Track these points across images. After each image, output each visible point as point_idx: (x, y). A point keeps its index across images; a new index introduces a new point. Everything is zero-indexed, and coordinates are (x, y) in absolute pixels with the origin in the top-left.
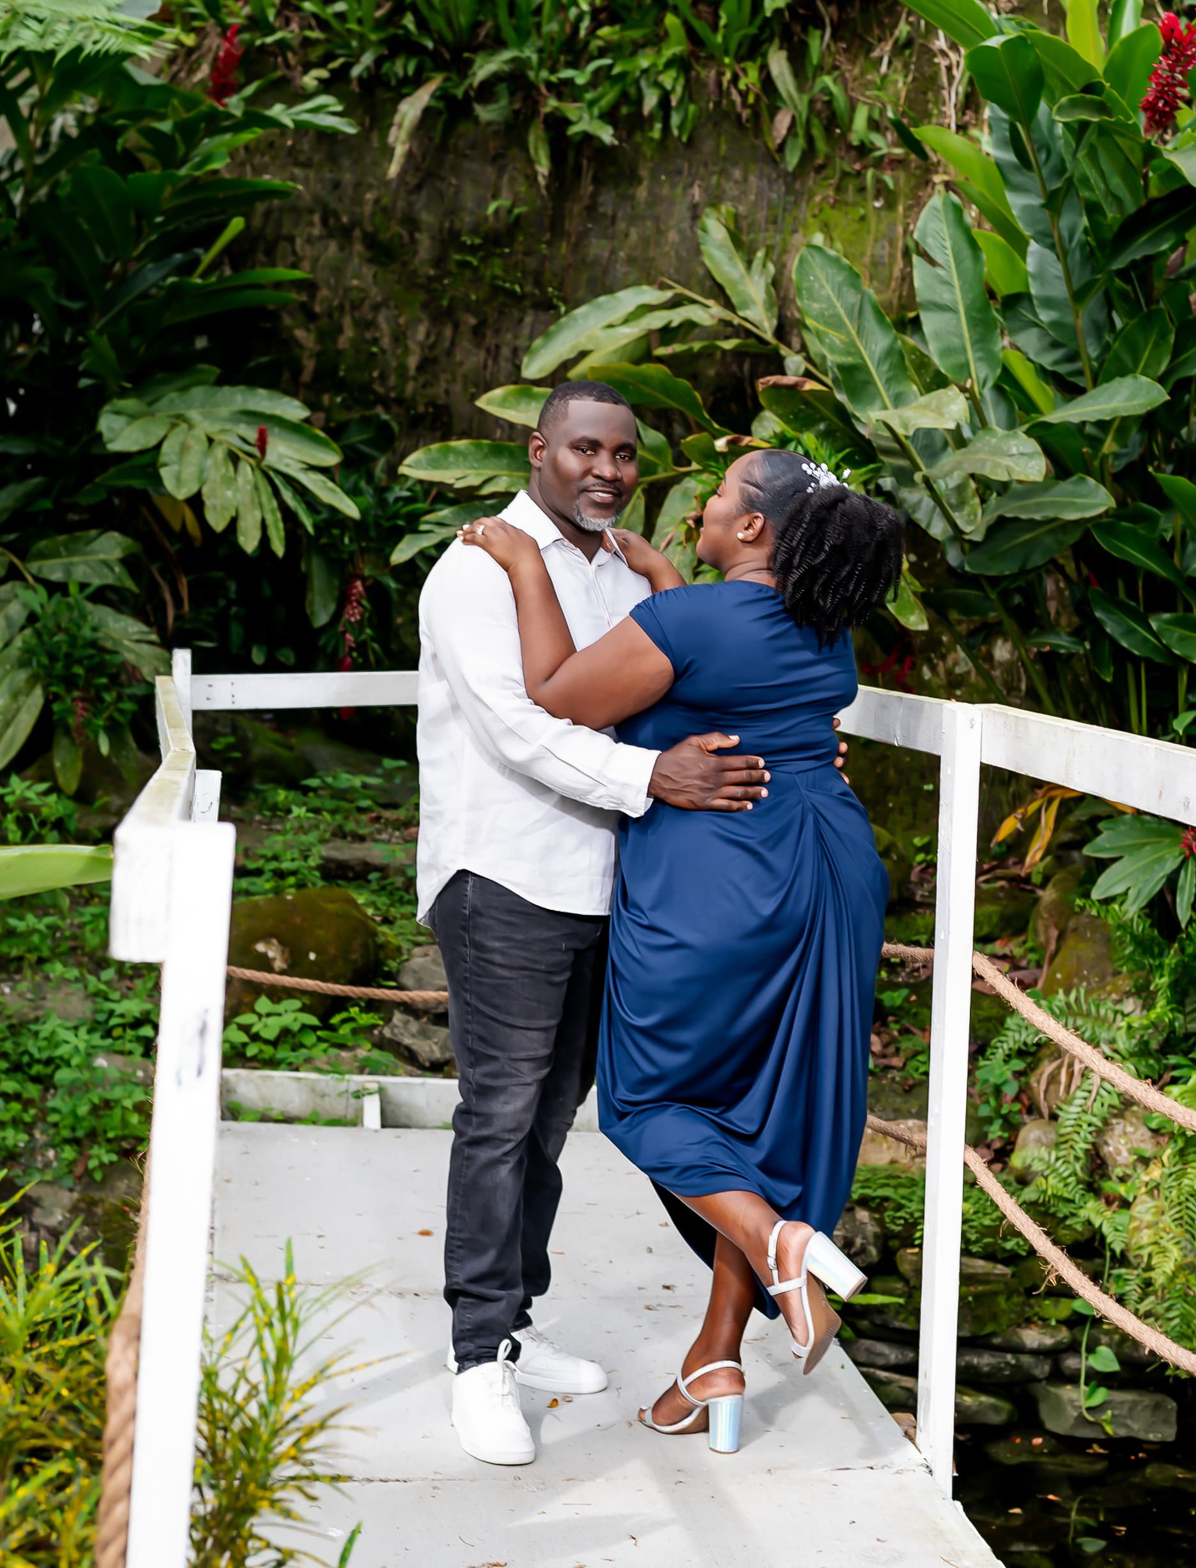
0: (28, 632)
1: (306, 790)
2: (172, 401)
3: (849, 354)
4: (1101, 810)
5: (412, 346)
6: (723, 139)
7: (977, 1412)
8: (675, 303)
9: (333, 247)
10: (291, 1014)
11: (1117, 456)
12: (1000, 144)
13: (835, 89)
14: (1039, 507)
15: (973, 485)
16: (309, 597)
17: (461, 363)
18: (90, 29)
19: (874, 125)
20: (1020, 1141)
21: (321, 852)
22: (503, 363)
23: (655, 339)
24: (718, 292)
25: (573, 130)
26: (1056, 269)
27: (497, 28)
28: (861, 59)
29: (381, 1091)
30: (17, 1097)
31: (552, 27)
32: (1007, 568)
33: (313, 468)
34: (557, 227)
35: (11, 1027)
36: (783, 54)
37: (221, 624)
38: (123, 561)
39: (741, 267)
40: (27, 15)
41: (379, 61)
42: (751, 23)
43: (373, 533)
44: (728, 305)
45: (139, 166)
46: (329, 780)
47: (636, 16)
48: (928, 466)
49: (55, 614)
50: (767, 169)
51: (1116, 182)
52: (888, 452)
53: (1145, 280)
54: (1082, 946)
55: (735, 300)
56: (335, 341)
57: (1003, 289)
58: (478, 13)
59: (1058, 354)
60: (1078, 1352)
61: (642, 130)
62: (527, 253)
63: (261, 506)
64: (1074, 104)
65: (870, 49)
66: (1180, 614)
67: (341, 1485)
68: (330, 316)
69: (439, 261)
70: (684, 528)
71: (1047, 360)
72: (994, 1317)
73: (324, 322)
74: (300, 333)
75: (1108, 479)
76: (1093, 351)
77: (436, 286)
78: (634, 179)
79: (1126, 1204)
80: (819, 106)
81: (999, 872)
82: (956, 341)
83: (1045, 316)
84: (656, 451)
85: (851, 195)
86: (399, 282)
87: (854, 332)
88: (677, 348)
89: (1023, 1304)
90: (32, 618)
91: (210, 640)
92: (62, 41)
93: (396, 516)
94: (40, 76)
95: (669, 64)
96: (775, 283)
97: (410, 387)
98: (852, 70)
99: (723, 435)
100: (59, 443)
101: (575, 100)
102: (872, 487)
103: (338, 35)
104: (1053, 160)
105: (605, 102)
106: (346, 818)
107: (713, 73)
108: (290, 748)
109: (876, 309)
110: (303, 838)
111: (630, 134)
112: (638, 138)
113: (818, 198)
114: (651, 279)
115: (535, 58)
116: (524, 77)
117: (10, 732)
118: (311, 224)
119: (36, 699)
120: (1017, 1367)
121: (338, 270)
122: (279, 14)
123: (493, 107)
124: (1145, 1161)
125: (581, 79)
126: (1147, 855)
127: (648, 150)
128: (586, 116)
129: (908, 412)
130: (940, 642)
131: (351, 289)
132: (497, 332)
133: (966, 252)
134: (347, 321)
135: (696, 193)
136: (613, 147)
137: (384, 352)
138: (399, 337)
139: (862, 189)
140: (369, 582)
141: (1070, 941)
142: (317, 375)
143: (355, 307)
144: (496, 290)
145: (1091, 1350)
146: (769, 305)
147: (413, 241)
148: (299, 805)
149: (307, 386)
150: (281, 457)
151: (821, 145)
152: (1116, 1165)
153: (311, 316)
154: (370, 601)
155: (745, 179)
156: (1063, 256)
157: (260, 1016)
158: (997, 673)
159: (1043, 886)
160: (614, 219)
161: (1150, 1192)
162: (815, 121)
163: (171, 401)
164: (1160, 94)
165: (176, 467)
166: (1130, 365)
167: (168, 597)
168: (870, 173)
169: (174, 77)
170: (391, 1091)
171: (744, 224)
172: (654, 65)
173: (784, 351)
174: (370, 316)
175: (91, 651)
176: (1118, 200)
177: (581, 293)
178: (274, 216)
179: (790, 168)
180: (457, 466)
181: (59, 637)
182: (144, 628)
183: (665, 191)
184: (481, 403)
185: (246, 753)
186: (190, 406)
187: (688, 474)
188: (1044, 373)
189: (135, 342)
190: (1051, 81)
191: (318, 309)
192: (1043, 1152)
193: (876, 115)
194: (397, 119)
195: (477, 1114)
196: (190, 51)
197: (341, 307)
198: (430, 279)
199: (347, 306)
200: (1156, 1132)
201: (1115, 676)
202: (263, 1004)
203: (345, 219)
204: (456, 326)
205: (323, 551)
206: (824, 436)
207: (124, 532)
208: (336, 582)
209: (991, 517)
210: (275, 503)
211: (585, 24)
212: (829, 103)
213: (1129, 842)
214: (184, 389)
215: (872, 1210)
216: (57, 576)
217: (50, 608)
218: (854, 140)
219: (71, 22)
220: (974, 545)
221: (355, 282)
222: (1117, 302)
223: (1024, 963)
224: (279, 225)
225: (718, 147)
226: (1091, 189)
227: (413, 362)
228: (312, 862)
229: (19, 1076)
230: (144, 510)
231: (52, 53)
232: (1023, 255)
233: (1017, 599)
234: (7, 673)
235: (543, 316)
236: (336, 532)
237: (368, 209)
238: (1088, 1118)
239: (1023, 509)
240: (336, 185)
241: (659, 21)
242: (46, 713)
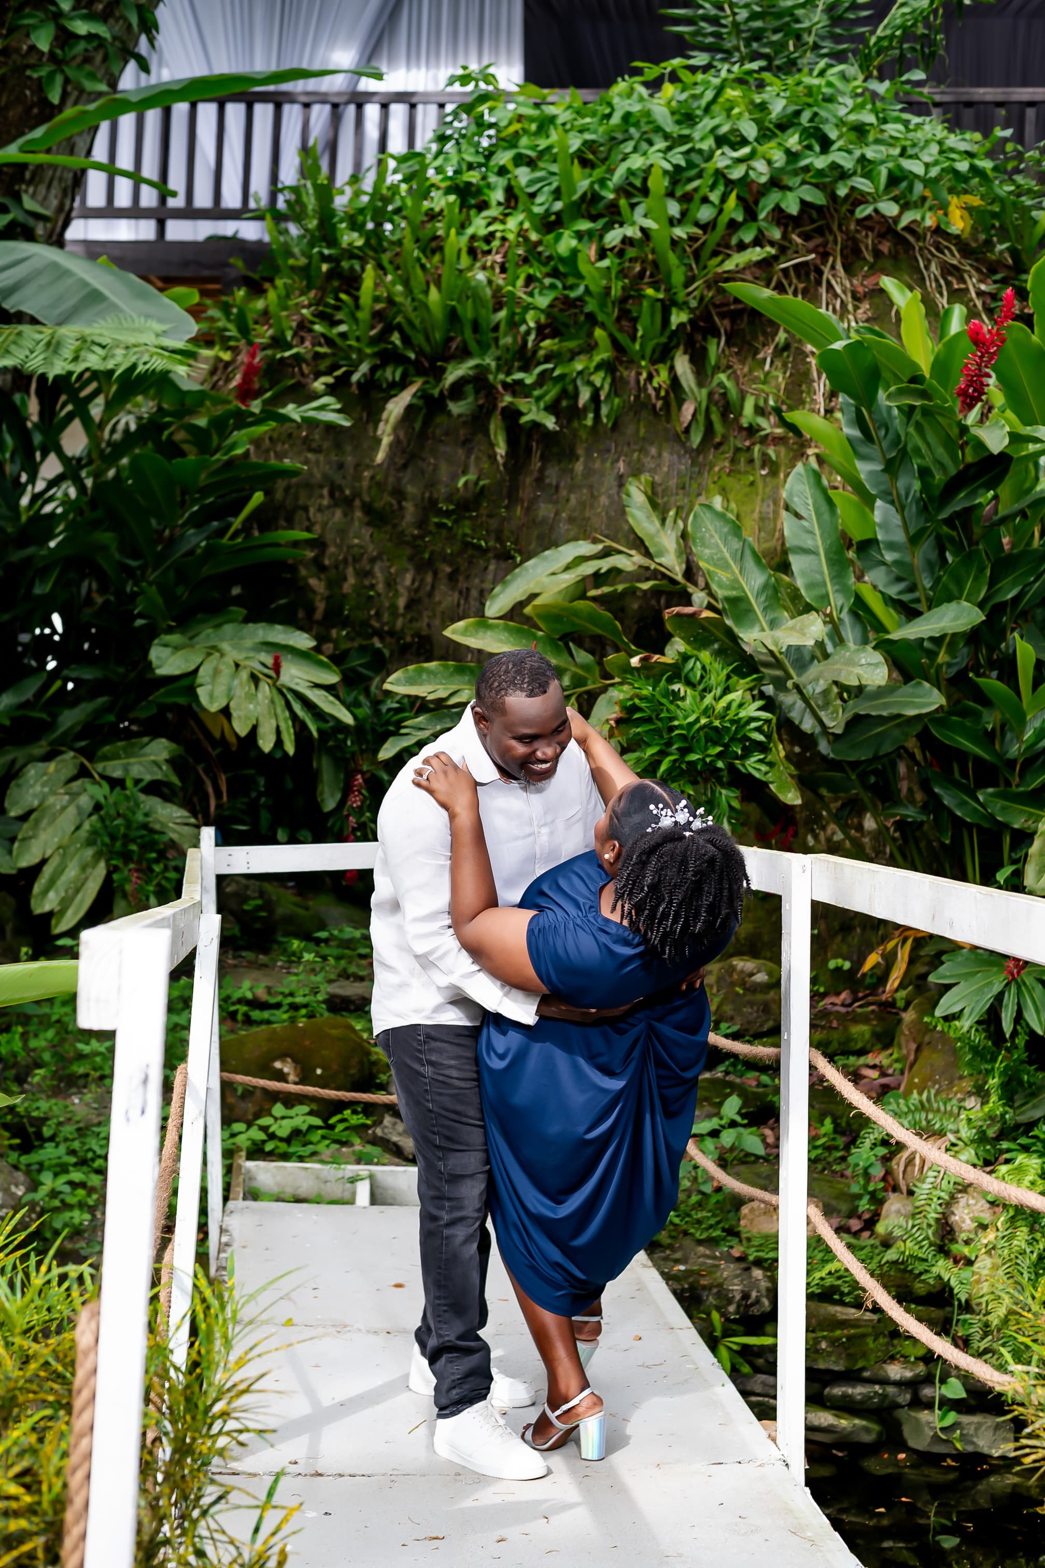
0: (94, 818)
1: (318, 941)
2: (208, 636)
3: (733, 588)
4: (944, 947)
5: (401, 590)
6: (642, 425)
7: (852, 1433)
8: (606, 553)
9: (338, 514)
10: (300, 1117)
11: (949, 665)
12: (850, 424)
13: (729, 384)
14: (886, 706)
15: (835, 689)
16: (320, 788)
17: (440, 603)
18: (142, 353)
19: (760, 411)
20: (884, 1212)
21: (326, 990)
22: (472, 602)
23: (589, 583)
24: (639, 544)
25: (524, 420)
26: (896, 520)
27: (464, 342)
28: (750, 360)
29: (371, 1177)
30: (83, 1185)
31: (506, 340)
32: (863, 755)
33: (317, 686)
34: (512, 495)
35: (79, 1130)
36: (686, 358)
37: (253, 811)
38: (171, 762)
39: (657, 523)
40: (94, 343)
41: (373, 370)
42: (662, 334)
43: (370, 737)
44: (647, 554)
45: (183, 454)
46: (336, 932)
47: (573, 331)
48: (799, 675)
49: (115, 804)
50: (677, 447)
51: (940, 451)
52: (767, 665)
53: (967, 527)
54: (934, 1056)
55: (652, 550)
56: (341, 587)
57: (858, 536)
58: (449, 331)
59: (902, 586)
60: (933, 1383)
61: (579, 419)
62: (490, 516)
63: (276, 715)
64: (901, 392)
65: (756, 352)
66: (1002, 788)
67: (267, 1435)
68: (336, 567)
69: (422, 523)
70: (607, 727)
71: (893, 591)
72: (864, 1355)
73: (333, 572)
74: (313, 582)
75: (943, 683)
76: (928, 584)
77: (419, 542)
78: (572, 456)
79: (970, 1263)
80: (717, 397)
81: (870, 998)
82: (818, 577)
83: (889, 557)
84: (586, 668)
85: (742, 465)
86: (390, 540)
87: (737, 571)
88: (606, 589)
89: (888, 1344)
90: (98, 807)
91: (244, 824)
92: (119, 361)
93: (388, 723)
94: (105, 387)
95: (598, 367)
96: (684, 536)
97: (399, 623)
98: (742, 369)
99: (637, 654)
100: (121, 670)
101: (527, 396)
102: (756, 692)
103: (341, 349)
104: (891, 435)
105: (548, 398)
106: (350, 963)
107: (633, 374)
108: (307, 909)
109: (754, 553)
110: (313, 978)
111: (570, 421)
112: (575, 424)
113: (717, 469)
114: (585, 533)
115: (493, 364)
116: (486, 380)
117: (79, 896)
118: (322, 496)
119: (101, 870)
120: (884, 1396)
121: (342, 532)
122: (295, 335)
123: (462, 403)
124: (983, 1227)
125: (529, 380)
126: (978, 981)
127: (583, 434)
128: (534, 408)
129: (778, 633)
130: (821, 816)
131: (353, 546)
132: (468, 577)
133: (824, 507)
134: (350, 572)
135: (621, 465)
136: (555, 433)
137: (379, 595)
138: (391, 583)
139: (751, 461)
140: (368, 775)
141: (926, 1053)
142: (327, 614)
143: (356, 560)
144: (467, 545)
145: (943, 1381)
146: (679, 553)
147: (401, 508)
148: (309, 952)
149: (319, 623)
150: (293, 677)
151: (718, 427)
152: (961, 1231)
153: (322, 568)
154: (369, 791)
155: (660, 455)
156: (901, 509)
157: (276, 1119)
158: (866, 840)
159: (905, 1009)
160: (557, 488)
161: (988, 1253)
162: (714, 409)
163: (207, 634)
164: (970, 383)
165: (209, 687)
166: (956, 594)
167: (210, 790)
168: (757, 448)
169: (214, 386)
170: (379, 1177)
171: (659, 489)
172: (587, 368)
173: (691, 589)
174: (368, 567)
175: (144, 832)
176: (942, 466)
177: (533, 546)
178: (293, 491)
179: (695, 446)
180: (429, 683)
181: (118, 822)
182: (186, 814)
183: (597, 465)
184: (448, 633)
185: (271, 912)
186: (222, 639)
187: (612, 685)
188: (889, 601)
189: (179, 591)
190: (885, 374)
191: (327, 562)
192: (902, 1221)
193: (761, 403)
194: (385, 415)
195: (449, 1199)
196: (227, 364)
197: (345, 561)
198: (415, 538)
199: (350, 559)
200: (992, 1203)
201: (953, 838)
202: (278, 1109)
203: (347, 492)
204: (435, 574)
205: (330, 751)
206: (718, 654)
207: (170, 738)
208: (342, 776)
209: (849, 715)
210: (287, 714)
211: (532, 337)
212: (724, 395)
213: (965, 971)
214: (218, 626)
215: (765, 1269)
216: (117, 774)
217: (111, 800)
218: (745, 423)
219: (127, 348)
220: (837, 737)
221: (356, 541)
222: (948, 545)
223: (890, 1071)
224: (296, 498)
225: (638, 431)
226: (922, 457)
227: (401, 602)
228: (320, 997)
229: (85, 1169)
230: (192, 723)
231: (112, 372)
232: (872, 509)
233: (872, 779)
234: (78, 850)
235: (503, 565)
236: (341, 736)
237: (365, 484)
238: (938, 1193)
239: (873, 707)
240: (341, 466)
241: (590, 334)
242: (108, 882)
